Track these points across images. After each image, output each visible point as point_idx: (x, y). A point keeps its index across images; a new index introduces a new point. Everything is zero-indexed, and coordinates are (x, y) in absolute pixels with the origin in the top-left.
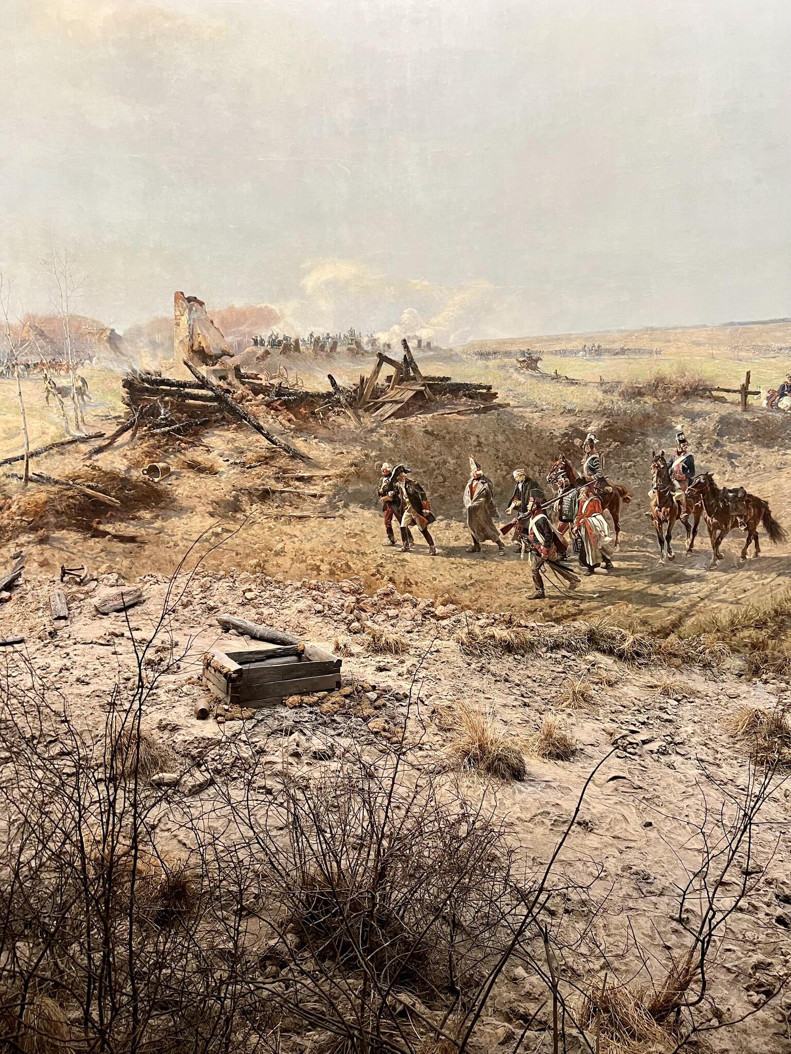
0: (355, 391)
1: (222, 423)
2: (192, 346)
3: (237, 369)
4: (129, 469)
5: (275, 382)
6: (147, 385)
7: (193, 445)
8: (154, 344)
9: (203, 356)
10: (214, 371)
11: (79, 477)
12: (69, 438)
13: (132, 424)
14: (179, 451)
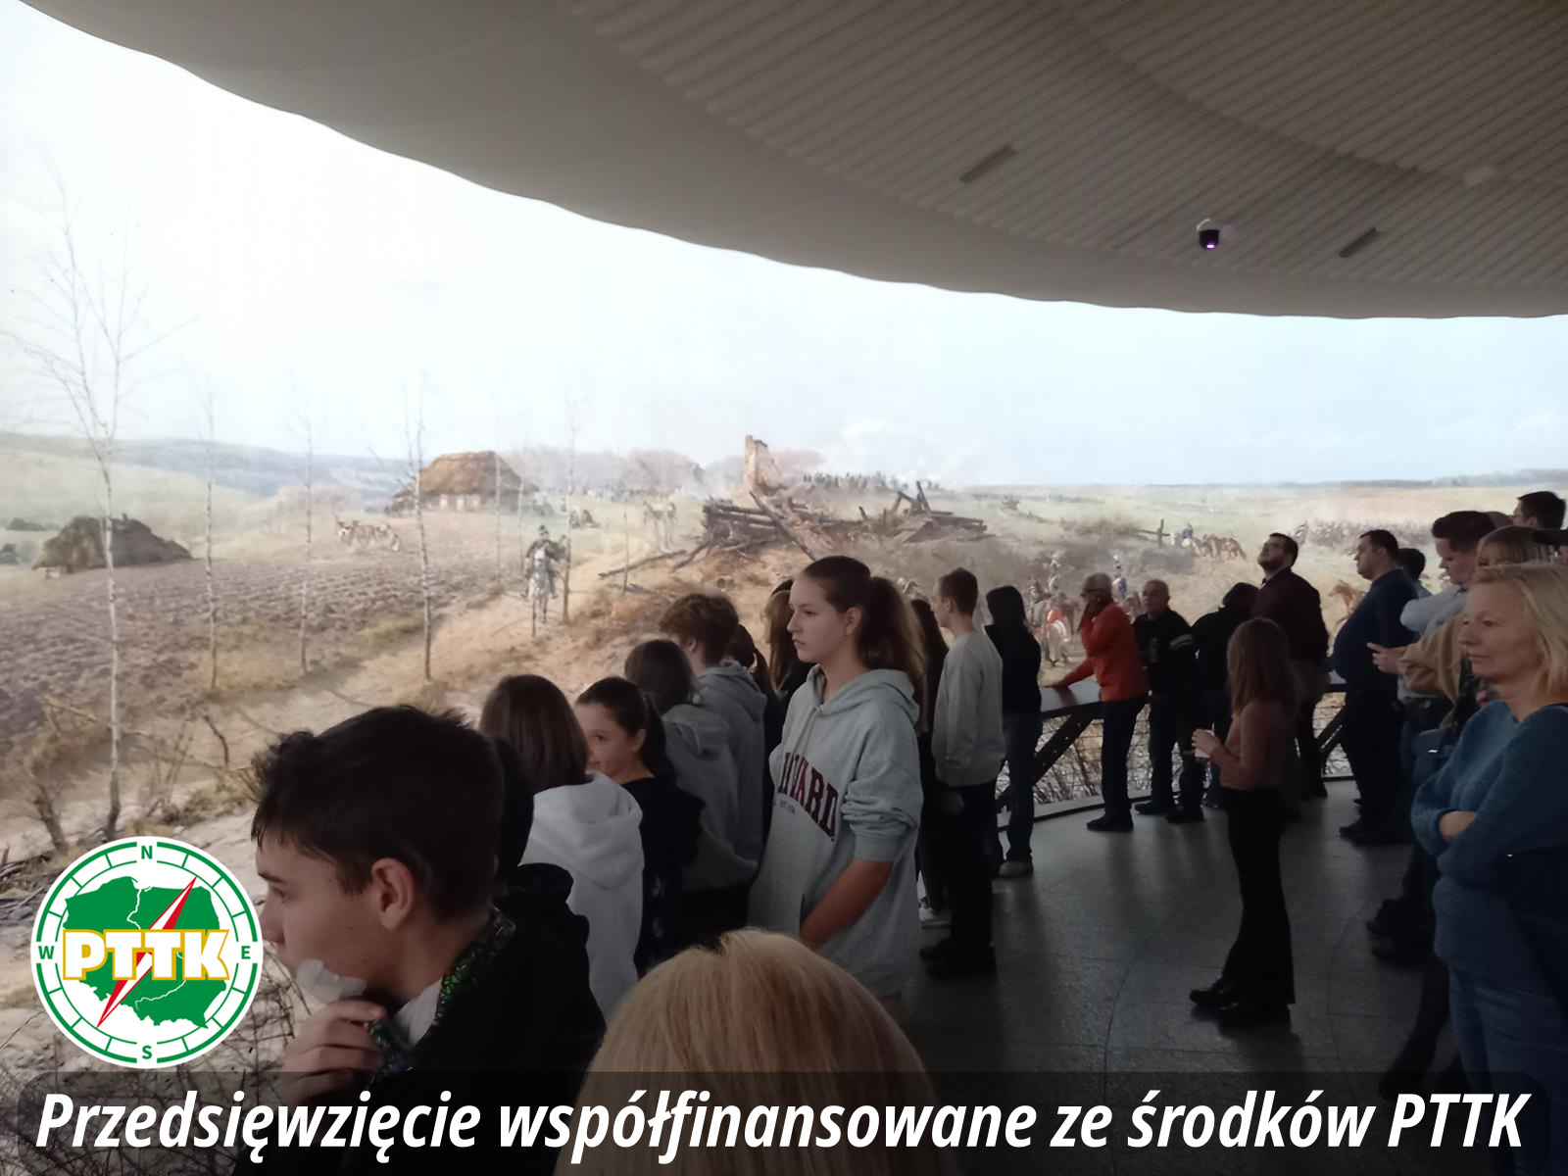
0: (879, 520)
1: (777, 543)
2: (756, 480)
3: (790, 500)
4: (703, 581)
5: (818, 511)
6: (721, 511)
7: (753, 561)
8: (729, 478)
9: (764, 487)
10: (773, 502)
11: (664, 587)
12: (659, 554)
13: (708, 543)
14: (742, 566)
